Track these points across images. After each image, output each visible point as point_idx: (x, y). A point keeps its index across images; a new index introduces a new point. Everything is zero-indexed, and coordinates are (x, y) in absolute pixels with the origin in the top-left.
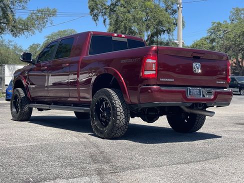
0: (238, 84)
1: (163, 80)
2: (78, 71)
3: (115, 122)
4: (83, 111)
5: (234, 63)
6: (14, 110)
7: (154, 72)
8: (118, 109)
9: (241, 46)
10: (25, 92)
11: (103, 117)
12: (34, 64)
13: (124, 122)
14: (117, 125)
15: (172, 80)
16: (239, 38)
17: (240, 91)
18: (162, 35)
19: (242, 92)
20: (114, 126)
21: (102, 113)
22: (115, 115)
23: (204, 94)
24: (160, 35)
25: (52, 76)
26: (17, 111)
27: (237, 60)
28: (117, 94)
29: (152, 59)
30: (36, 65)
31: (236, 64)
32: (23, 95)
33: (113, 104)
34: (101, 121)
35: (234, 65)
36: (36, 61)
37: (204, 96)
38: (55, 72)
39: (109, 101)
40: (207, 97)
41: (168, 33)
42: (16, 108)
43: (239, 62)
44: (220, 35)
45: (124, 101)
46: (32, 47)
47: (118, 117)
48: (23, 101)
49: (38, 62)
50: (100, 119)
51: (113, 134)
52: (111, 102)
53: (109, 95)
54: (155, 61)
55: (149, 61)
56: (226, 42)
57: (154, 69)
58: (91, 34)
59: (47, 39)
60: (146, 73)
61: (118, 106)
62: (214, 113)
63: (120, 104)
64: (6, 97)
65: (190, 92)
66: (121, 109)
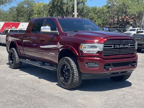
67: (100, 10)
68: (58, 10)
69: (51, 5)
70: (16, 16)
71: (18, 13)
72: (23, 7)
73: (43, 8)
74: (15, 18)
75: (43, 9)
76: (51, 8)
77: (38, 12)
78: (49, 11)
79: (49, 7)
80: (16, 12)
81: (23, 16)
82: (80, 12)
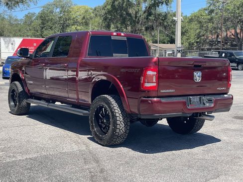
0: (237, 59)
1: (163, 91)
2: (77, 68)
3: (114, 130)
4: (82, 114)
5: (232, 34)
6: (12, 103)
7: (155, 84)
8: (118, 118)
9: (239, 18)
10: (22, 86)
11: (103, 122)
12: (31, 59)
13: (124, 131)
14: (117, 134)
15: (172, 91)
16: (238, 9)
17: (237, 66)
18: (160, 7)
19: (240, 67)
20: (113, 134)
21: (101, 119)
22: (115, 124)
23: (205, 101)
24: (158, 6)
25: (50, 69)
26: (16, 105)
27: (236, 32)
28: (116, 102)
29: (153, 70)
30: (33, 60)
31: (234, 36)
32: (20, 89)
33: (112, 112)
34: (101, 127)
35: (233, 37)
36: (34, 56)
37: (204, 104)
38: (53, 66)
39: (108, 109)
40: (207, 105)
41: (167, 5)
42: (14, 101)
43: (237, 34)
44: (219, 7)
45: (124, 110)
46: (27, 16)
47: (118, 127)
48: (21, 96)
49: (35, 57)
50: (99, 125)
51: (112, 142)
52: (111, 111)
53: (109, 103)
54: (155, 73)
55: (150, 73)
56: (225, 14)
57: (154, 81)
58: (90, 35)
59: (43, 9)
60: (147, 85)
61: (117, 115)
62: (213, 117)
63: (120, 112)
64: (3, 75)
65: (190, 101)
66: (121, 117)
67: (195, 16)
68: (121, 16)
69: (109, 7)
70: (39, 28)
71: (43, 24)
72: (52, 12)
73: (93, 13)
74: (37, 31)
75: (92, 15)
76: (109, 12)
77: (84, 21)
78: (105, 19)
79: (103, 12)
80: (40, 22)
81: (51, 28)
82: (162, 20)
